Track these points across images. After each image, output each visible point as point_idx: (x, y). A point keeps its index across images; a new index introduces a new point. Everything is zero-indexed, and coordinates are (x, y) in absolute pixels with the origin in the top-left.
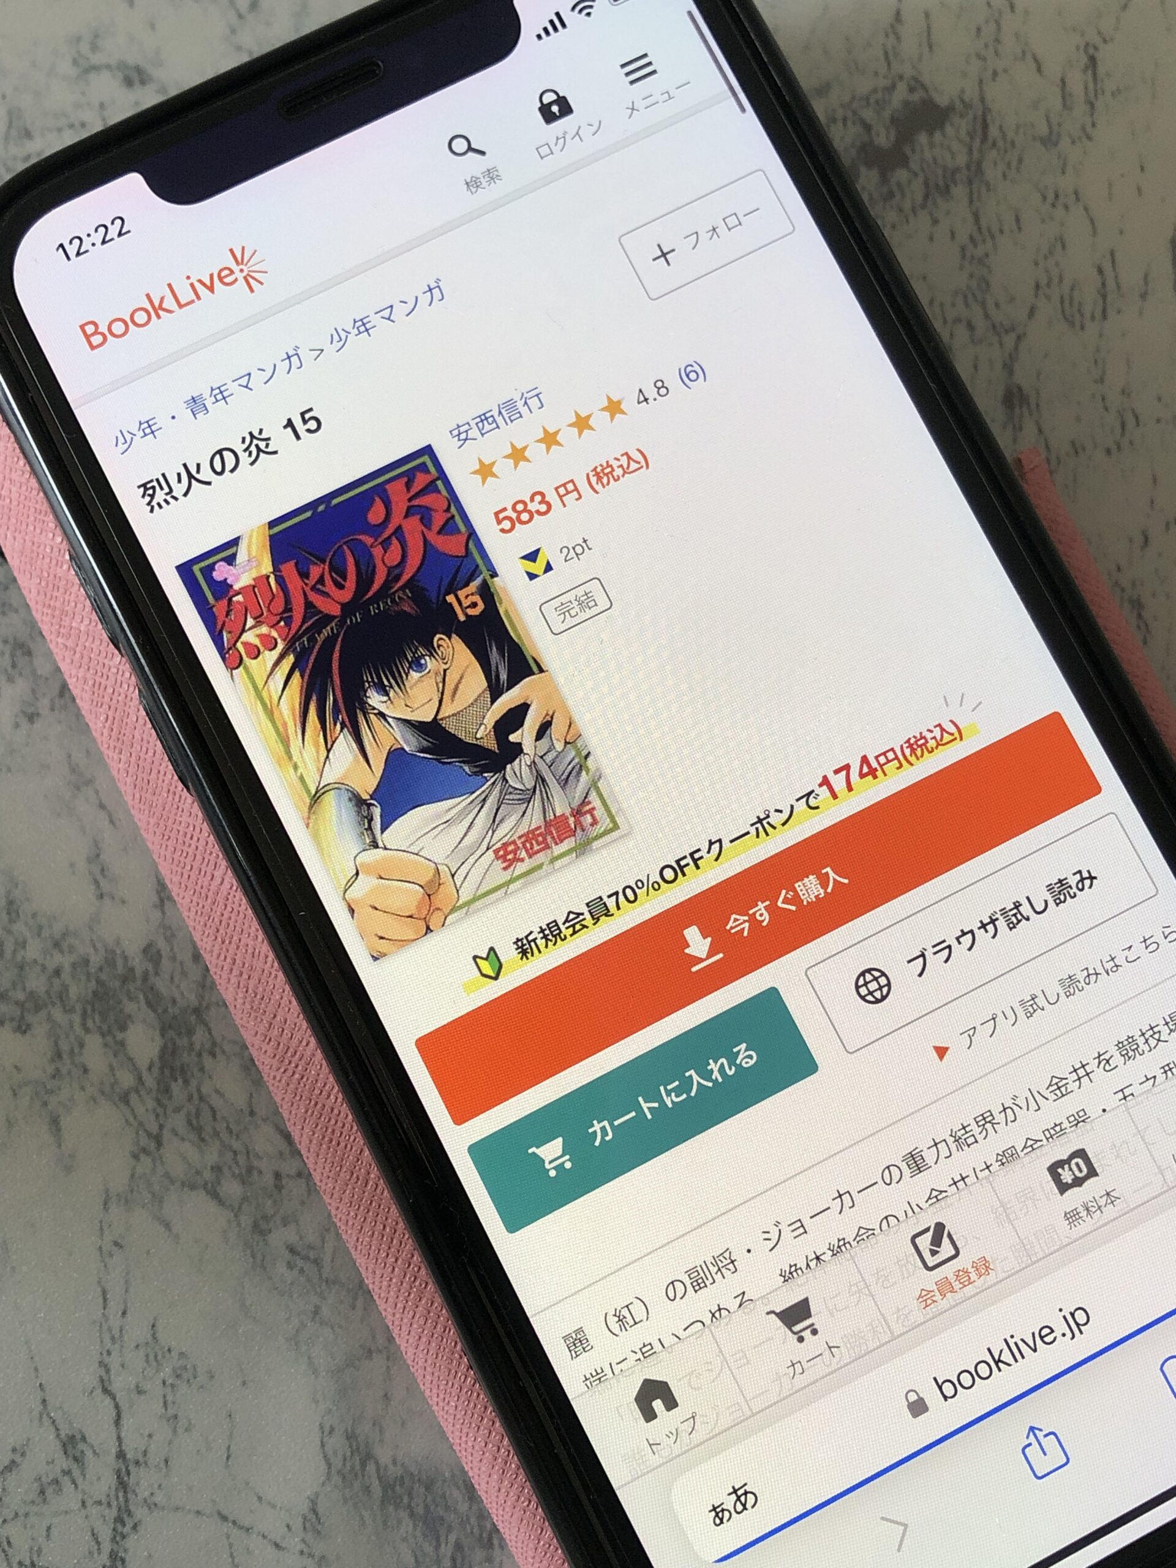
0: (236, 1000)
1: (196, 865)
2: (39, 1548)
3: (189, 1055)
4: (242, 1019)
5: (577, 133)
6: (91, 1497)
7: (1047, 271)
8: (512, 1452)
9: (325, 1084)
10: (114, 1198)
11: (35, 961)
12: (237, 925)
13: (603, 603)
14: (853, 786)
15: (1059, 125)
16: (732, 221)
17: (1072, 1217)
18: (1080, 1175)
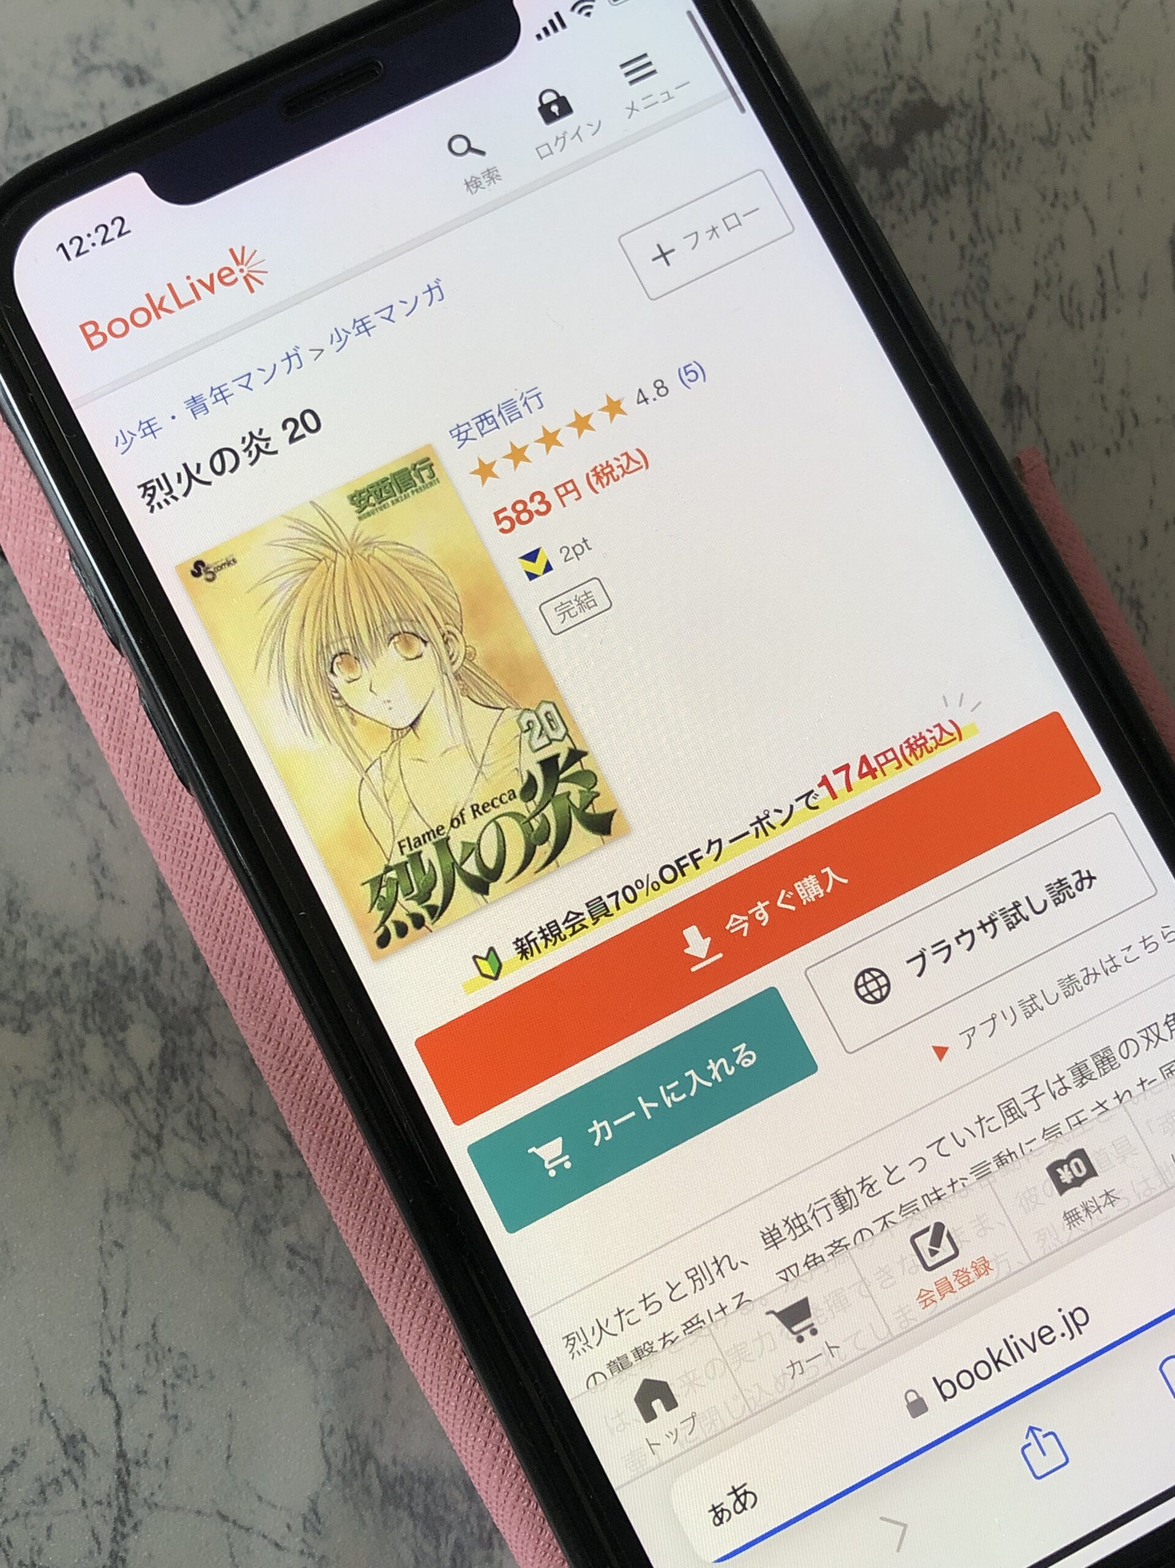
0: (236, 1000)
1: (196, 865)
2: (40, 1548)
3: (189, 1055)
4: (242, 1019)
5: (577, 133)
6: (92, 1497)
7: (1046, 270)
8: (512, 1452)
9: (325, 1084)
10: (115, 1198)
11: (36, 962)
12: (237, 925)
13: (603, 603)
14: (852, 786)
15: (1059, 125)
16: (731, 221)
17: (1071, 1217)
18: (1079, 1175)
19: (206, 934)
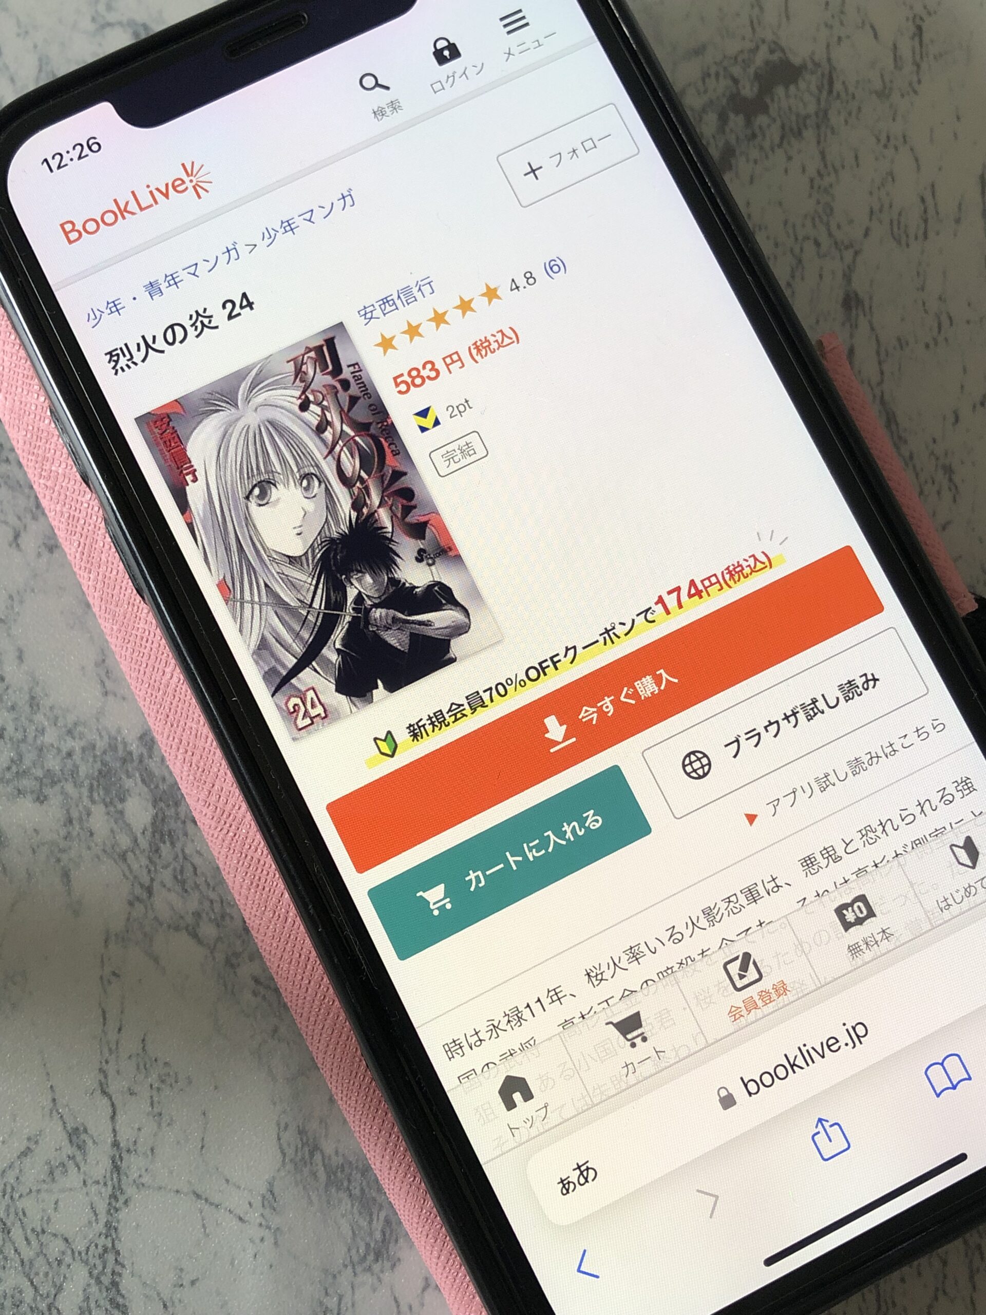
0: (182, 772)
1: (150, 663)
2: (49, 1218)
3: (176, 822)
4: (187, 788)
5: (464, 73)
6: (91, 1178)
7: (880, 199)
8: (401, 1137)
9: (254, 840)
10: (113, 938)
11: (52, 745)
12: (183, 712)
13: (481, 452)
14: (683, 604)
15: (891, 82)
16: (589, 145)
17: (854, 950)
18: (861, 916)
19: (158, 719)
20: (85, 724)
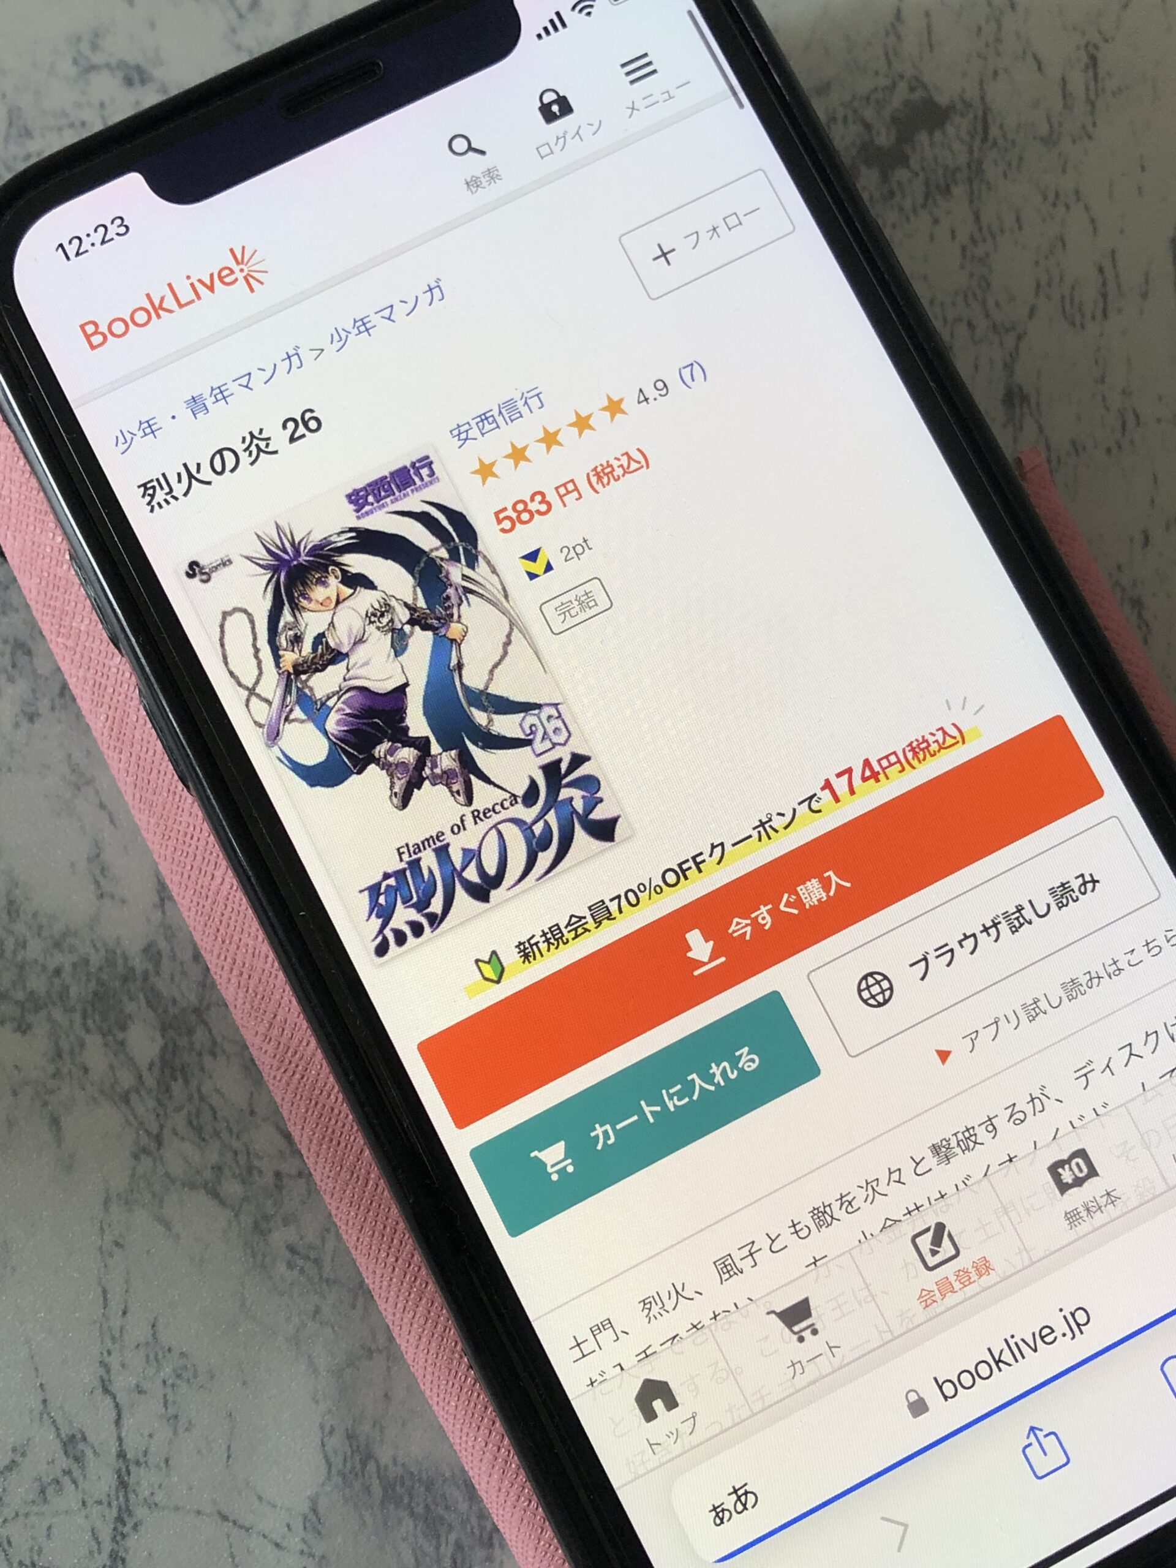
2: (40, 1548)
3: (190, 1055)
5: (577, 133)
6: (92, 1497)
7: (1048, 271)
8: (512, 1452)
10: (115, 1198)
11: (36, 962)
13: (603, 603)
14: (855, 789)
15: (1060, 124)
16: (732, 221)
17: (1072, 1217)
18: (1081, 1175)
20: (76, 934)
